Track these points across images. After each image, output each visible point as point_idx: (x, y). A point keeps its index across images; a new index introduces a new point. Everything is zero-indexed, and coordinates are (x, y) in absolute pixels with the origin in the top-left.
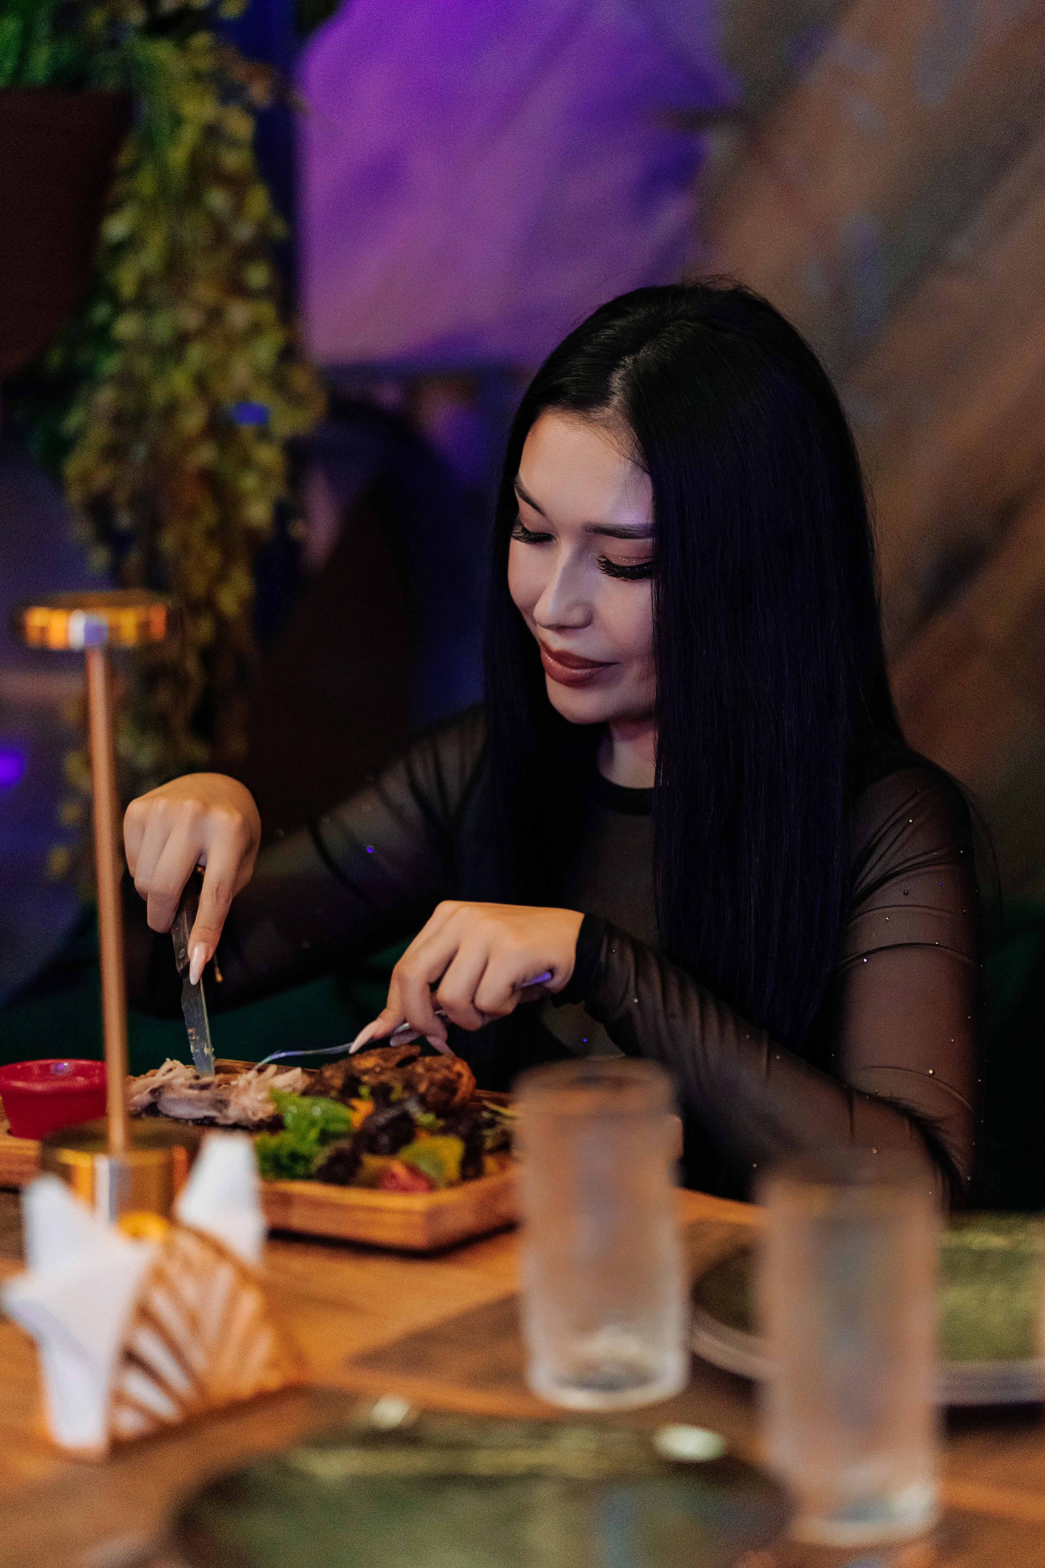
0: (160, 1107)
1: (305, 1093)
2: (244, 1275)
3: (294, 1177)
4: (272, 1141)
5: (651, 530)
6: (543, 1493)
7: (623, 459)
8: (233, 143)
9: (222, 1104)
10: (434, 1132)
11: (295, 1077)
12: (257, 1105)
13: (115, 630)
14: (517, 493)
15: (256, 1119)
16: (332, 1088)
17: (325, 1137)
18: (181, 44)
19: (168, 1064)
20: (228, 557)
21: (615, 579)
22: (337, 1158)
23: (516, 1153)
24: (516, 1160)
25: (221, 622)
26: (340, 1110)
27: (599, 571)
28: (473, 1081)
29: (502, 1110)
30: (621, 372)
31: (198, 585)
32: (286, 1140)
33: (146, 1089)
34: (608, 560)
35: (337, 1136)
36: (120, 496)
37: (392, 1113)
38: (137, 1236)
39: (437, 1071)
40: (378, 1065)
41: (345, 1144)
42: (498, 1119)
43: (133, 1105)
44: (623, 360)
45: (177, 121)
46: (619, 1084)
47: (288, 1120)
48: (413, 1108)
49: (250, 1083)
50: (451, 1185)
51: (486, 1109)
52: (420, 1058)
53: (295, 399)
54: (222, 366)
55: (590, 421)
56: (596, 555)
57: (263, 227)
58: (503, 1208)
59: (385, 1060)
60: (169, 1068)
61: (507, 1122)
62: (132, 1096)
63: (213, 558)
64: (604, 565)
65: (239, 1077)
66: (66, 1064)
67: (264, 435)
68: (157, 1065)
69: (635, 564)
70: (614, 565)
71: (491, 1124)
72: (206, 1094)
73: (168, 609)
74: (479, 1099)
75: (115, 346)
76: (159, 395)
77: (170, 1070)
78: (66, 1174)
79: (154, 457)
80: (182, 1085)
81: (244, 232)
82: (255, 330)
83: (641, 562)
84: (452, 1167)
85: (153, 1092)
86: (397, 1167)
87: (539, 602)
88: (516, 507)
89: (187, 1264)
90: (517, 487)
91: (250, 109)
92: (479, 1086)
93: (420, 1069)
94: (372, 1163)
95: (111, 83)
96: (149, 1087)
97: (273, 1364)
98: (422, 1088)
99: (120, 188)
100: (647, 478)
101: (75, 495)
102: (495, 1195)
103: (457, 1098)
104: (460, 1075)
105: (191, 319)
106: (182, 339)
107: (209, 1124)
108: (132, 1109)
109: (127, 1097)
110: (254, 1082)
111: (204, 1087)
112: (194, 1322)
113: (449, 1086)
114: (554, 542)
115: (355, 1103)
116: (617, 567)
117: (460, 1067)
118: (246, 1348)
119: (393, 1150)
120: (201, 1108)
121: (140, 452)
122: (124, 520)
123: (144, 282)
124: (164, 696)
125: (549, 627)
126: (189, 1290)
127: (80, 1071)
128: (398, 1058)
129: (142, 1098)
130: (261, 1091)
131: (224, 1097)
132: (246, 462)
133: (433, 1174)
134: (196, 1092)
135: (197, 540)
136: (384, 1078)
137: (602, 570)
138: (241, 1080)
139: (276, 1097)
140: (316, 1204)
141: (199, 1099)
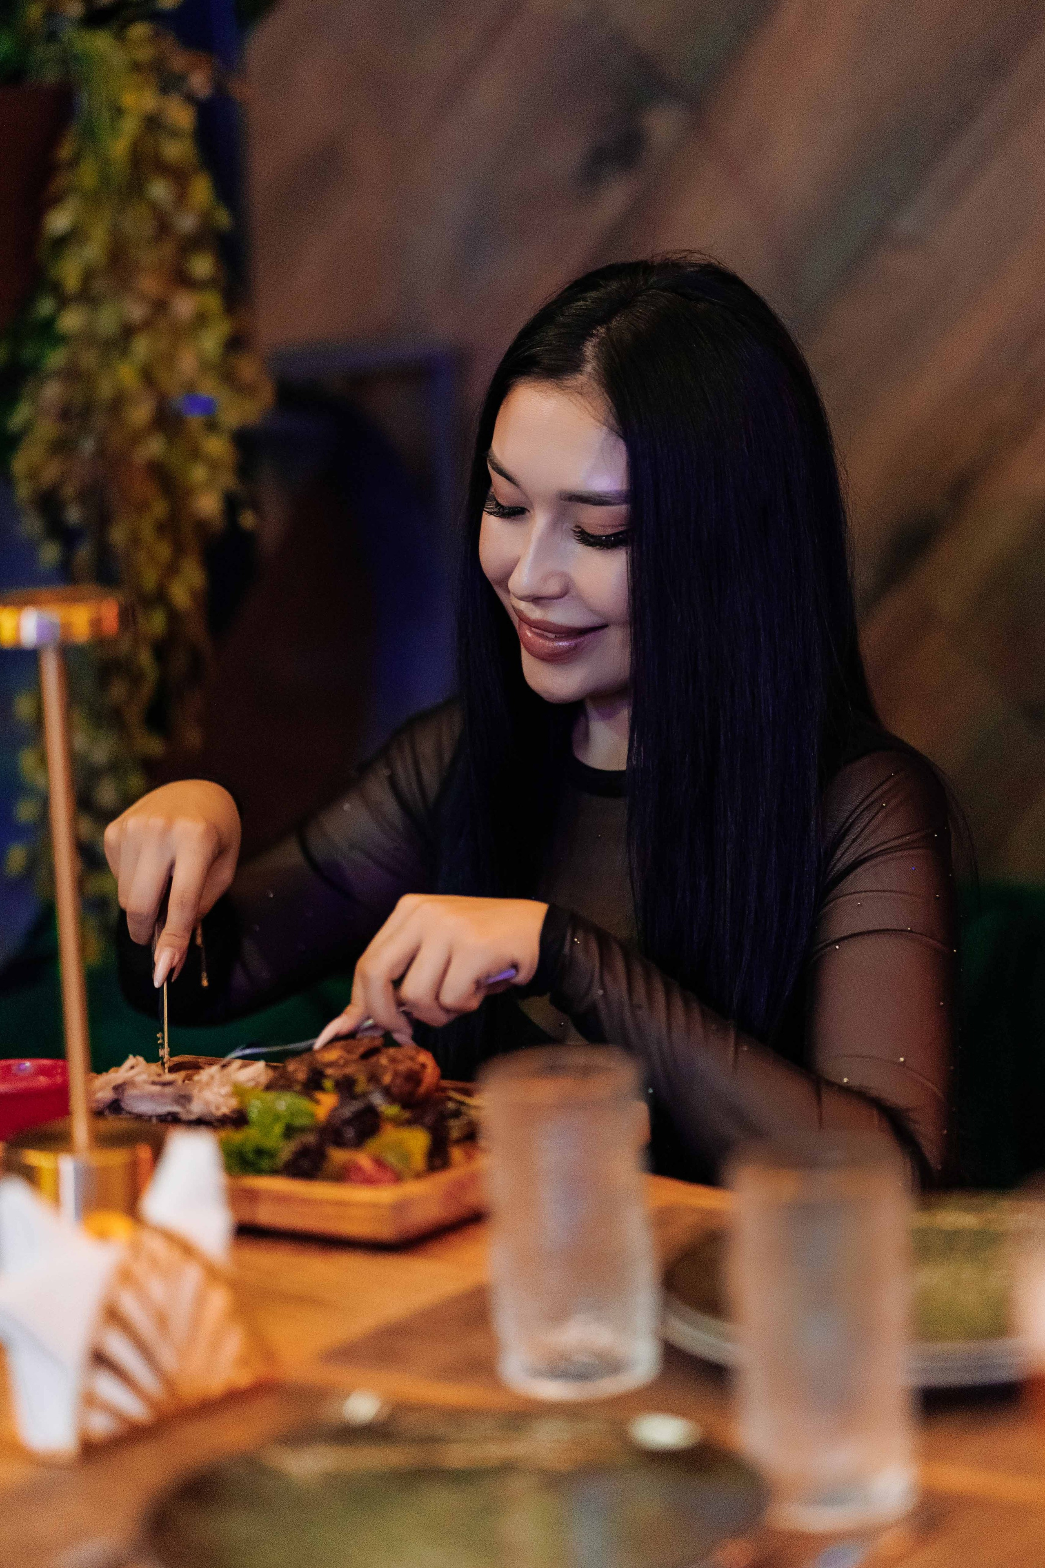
0: (122, 1104)
1: (269, 1087)
2: (212, 1273)
3: (259, 1172)
4: (237, 1137)
5: (627, 496)
6: (519, 1485)
7: (598, 424)
8: (174, 133)
9: (185, 1099)
10: (399, 1123)
11: (258, 1071)
12: (221, 1100)
13: (66, 627)
14: (489, 466)
15: (219, 1113)
16: (296, 1081)
17: (290, 1131)
18: (120, 36)
19: (131, 1060)
20: (179, 550)
21: (590, 547)
22: (304, 1152)
23: (483, 1143)
24: (485, 1151)
25: (174, 617)
26: (304, 1104)
27: (574, 541)
28: (437, 1071)
29: (467, 1100)
30: (595, 340)
31: (150, 579)
32: (250, 1136)
33: (109, 1086)
34: (582, 529)
35: (302, 1130)
36: (69, 491)
37: (357, 1106)
38: (102, 1235)
39: (401, 1062)
40: (341, 1057)
41: (310, 1139)
42: (464, 1109)
43: (96, 1101)
44: (595, 329)
45: (118, 112)
46: (586, 1071)
47: (254, 1114)
48: (377, 1100)
49: (212, 1078)
50: (418, 1176)
51: (450, 1099)
52: (383, 1051)
53: (242, 390)
54: (169, 359)
55: (563, 389)
56: (571, 526)
57: (206, 218)
58: (471, 1199)
59: (349, 1052)
60: (130, 1066)
61: (473, 1113)
62: (95, 1093)
63: (164, 551)
64: (579, 535)
65: (202, 1072)
66: (28, 1064)
67: (212, 426)
68: (119, 1063)
69: (610, 533)
70: (589, 535)
71: (457, 1114)
72: (169, 1090)
73: (120, 604)
74: (444, 1090)
75: (60, 340)
76: (105, 389)
77: (132, 1067)
78: (30, 1175)
79: (101, 452)
80: (145, 1082)
81: (187, 223)
82: (201, 320)
83: (616, 531)
84: (419, 1160)
85: (116, 1089)
86: (363, 1159)
87: (513, 574)
88: (488, 481)
89: (154, 1262)
90: (490, 461)
91: (190, 98)
92: (444, 1076)
93: (384, 1061)
94: (338, 1156)
95: (50, 75)
96: (111, 1084)
97: (243, 1361)
98: (387, 1079)
99: (61, 181)
100: (622, 446)
101: (23, 491)
102: (462, 1186)
103: (423, 1089)
104: (424, 1066)
105: (136, 312)
106: (128, 332)
107: (173, 1120)
108: (95, 1105)
109: (89, 1093)
110: (218, 1077)
111: (165, 1084)
112: (162, 1320)
113: (414, 1077)
114: (527, 514)
115: (321, 1096)
116: (592, 536)
117: (425, 1058)
118: (215, 1345)
119: (359, 1142)
120: (164, 1104)
121: (88, 446)
122: (74, 515)
123: (88, 276)
124: (118, 691)
125: (523, 598)
126: (157, 1289)
127: (42, 1071)
128: (361, 1050)
129: (106, 1095)
130: (224, 1085)
131: (187, 1093)
132: (195, 454)
133: (399, 1165)
134: (157, 1088)
135: (147, 531)
136: (349, 1070)
137: (578, 540)
138: (204, 1075)
139: (239, 1091)
140: (282, 1199)
141: (162, 1095)
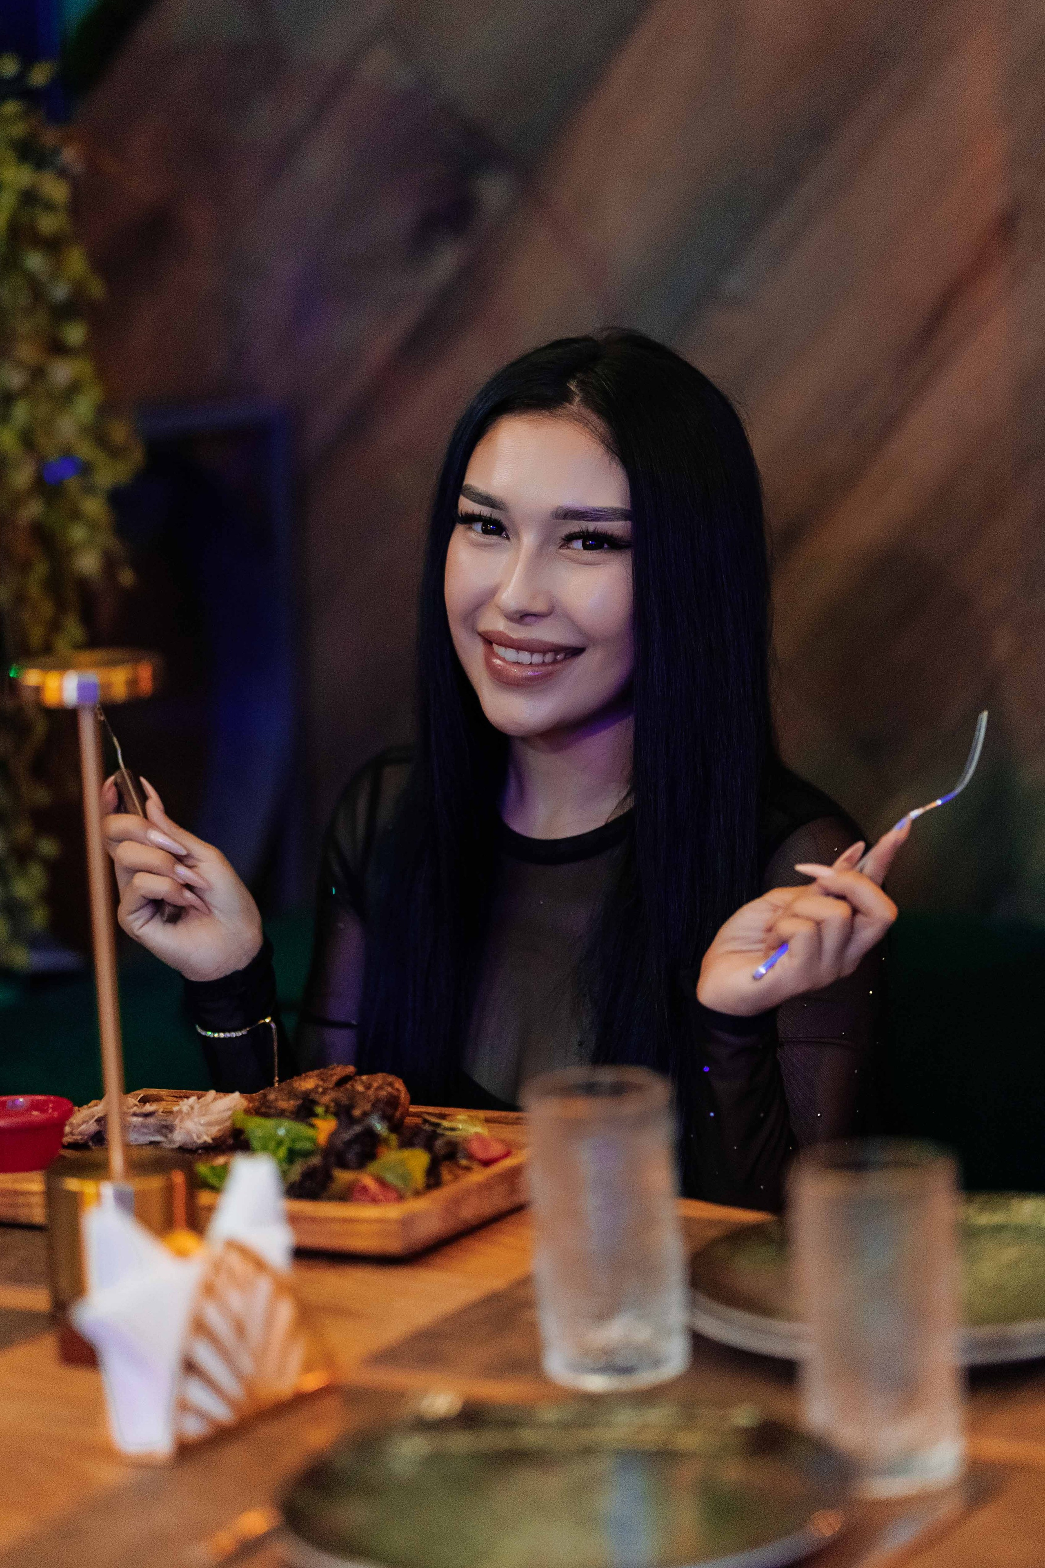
1: (255, 1114)
2: (279, 1284)
8: (51, 207)
9: (167, 1129)
11: (236, 1100)
12: (201, 1129)
13: (106, 686)
16: (285, 1109)
17: (294, 1155)
22: (309, 1175)
24: (466, 1167)
26: (302, 1129)
33: (93, 1118)
35: (306, 1154)
37: (358, 1129)
38: (182, 1254)
40: (317, 1087)
41: (316, 1160)
42: (439, 1131)
47: (255, 1141)
48: (376, 1124)
49: (192, 1108)
50: (417, 1194)
52: (357, 1078)
53: (114, 452)
54: (48, 424)
57: (79, 285)
59: (324, 1080)
61: (449, 1133)
62: (79, 1126)
65: (181, 1104)
66: (21, 1100)
67: (89, 489)
71: (438, 1134)
72: (151, 1120)
81: (60, 292)
82: (76, 387)
84: (419, 1177)
85: (99, 1120)
86: (368, 1180)
89: (234, 1278)
91: (65, 175)
93: (360, 1088)
94: (343, 1177)
96: (94, 1116)
102: (456, 1200)
105: (15, 378)
106: (7, 398)
110: (197, 1107)
111: (146, 1115)
113: (392, 1100)
115: (315, 1121)
117: (396, 1084)
119: (362, 1164)
120: (146, 1134)
126: (235, 1300)
127: (35, 1106)
128: (335, 1078)
129: (90, 1127)
130: (203, 1115)
131: (169, 1123)
132: (76, 515)
133: (399, 1184)
134: (140, 1119)
138: (183, 1107)
141: (144, 1126)
